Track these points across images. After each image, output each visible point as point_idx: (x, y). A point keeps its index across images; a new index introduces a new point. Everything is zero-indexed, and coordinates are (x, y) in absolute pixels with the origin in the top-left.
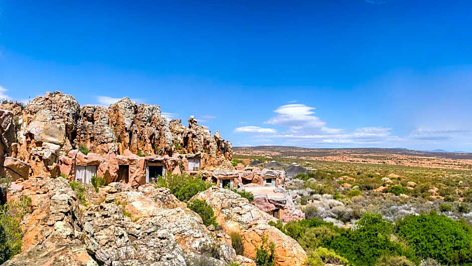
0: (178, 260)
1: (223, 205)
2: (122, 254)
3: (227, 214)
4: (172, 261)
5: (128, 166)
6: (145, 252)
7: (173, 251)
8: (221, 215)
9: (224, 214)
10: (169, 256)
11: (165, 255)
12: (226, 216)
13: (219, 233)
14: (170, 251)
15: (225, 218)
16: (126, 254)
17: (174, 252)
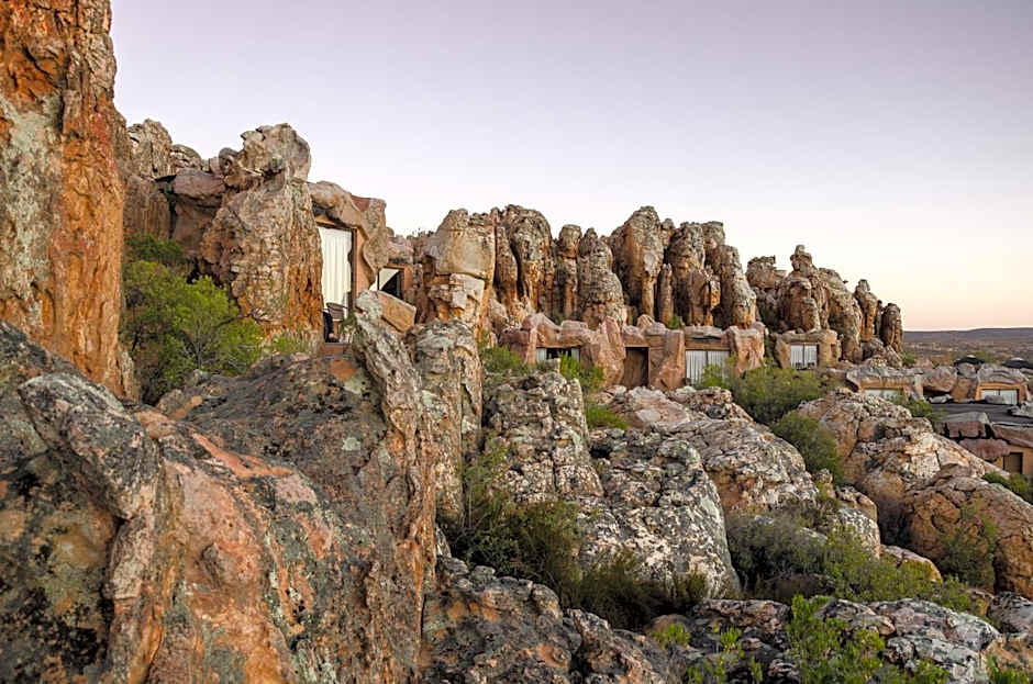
0: (701, 509)
1: (861, 431)
2: (563, 481)
3: (871, 453)
4: (683, 510)
5: (647, 348)
6: (619, 483)
7: (691, 486)
8: (857, 455)
9: (864, 456)
10: (679, 497)
11: (668, 495)
12: (869, 459)
13: (843, 491)
14: (684, 489)
15: (866, 462)
16: (573, 480)
17: (692, 490)
